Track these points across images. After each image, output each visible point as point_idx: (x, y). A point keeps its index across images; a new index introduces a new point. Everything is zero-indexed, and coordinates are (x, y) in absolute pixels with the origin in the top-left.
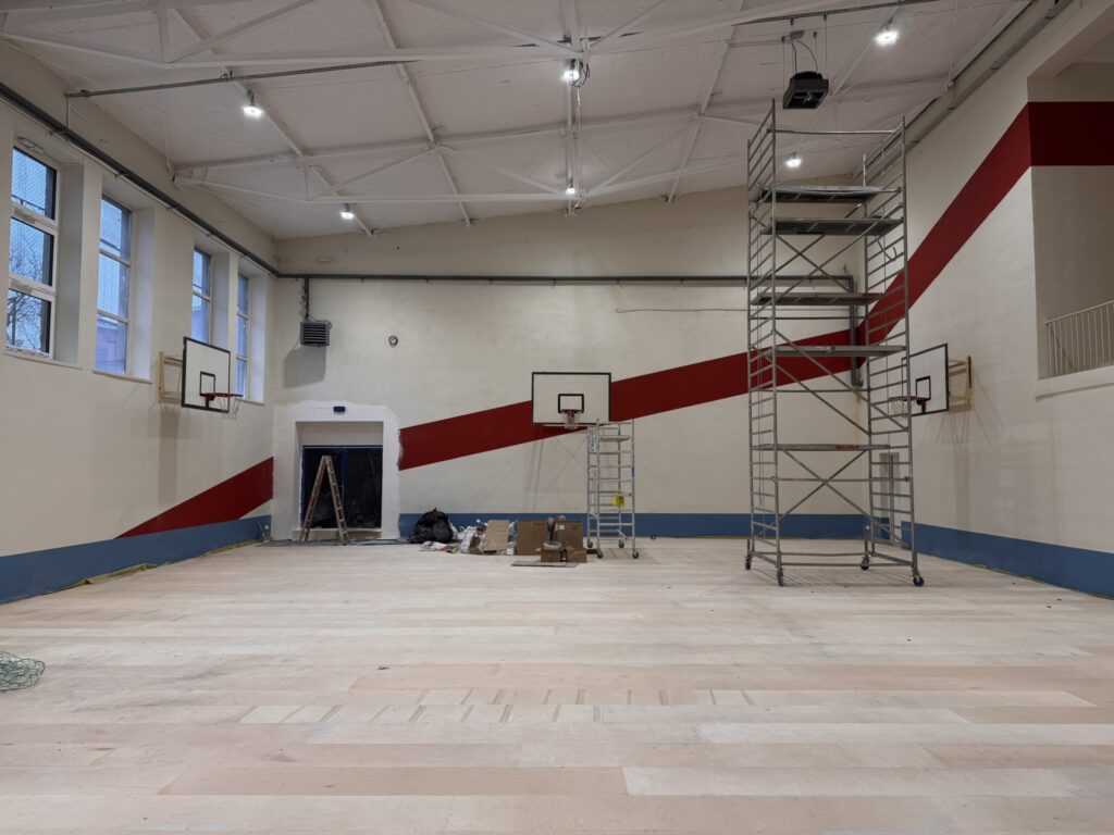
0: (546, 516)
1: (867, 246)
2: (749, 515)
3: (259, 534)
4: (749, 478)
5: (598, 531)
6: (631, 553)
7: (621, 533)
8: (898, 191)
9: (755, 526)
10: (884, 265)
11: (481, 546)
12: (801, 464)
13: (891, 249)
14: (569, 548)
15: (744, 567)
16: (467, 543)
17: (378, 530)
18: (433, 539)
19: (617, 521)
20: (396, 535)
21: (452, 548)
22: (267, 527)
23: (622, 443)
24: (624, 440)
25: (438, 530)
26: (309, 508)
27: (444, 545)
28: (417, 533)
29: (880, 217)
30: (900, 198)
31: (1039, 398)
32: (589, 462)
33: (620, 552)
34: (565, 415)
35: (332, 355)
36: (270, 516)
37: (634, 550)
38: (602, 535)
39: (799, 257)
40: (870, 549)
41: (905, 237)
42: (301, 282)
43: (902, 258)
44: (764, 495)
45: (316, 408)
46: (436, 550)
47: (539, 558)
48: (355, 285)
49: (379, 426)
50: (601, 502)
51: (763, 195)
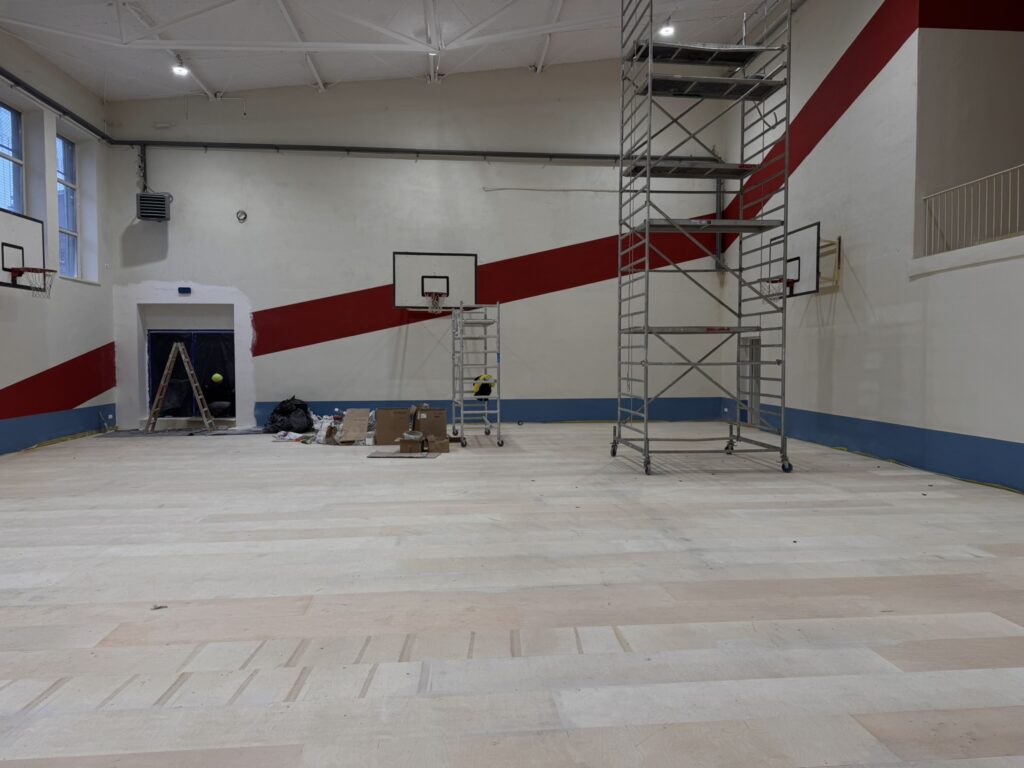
0: (409, 403)
1: (744, 114)
2: (616, 400)
3: (101, 423)
4: (616, 362)
5: (462, 418)
6: (496, 440)
7: (486, 420)
8: (782, 49)
9: (622, 412)
10: (763, 134)
11: (338, 436)
12: (672, 348)
13: (772, 115)
14: (431, 438)
15: (609, 453)
16: (323, 433)
17: (233, 419)
18: (289, 429)
19: (483, 409)
20: (252, 424)
21: (308, 438)
22: (110, 417)
23: (488, 328)
24: (489, 324)
25: (296, 419)
26: (158, 397)
27: (299, 435)
28: (273, 421)
29: (762, 78)
30: (784, 57)
31: (913, 278)
32: (454, 348)
33: (485, 440)
34: (430, 299)
35: (175, 231)
36: (114, 405)
37: (499, 437)
38: (466, 422)
39: (675, 124)
40: (735, 433)
41: (787, 101)
42: (137, 150)
43: (784, 124)
44: (632, 380)
45: (158, 288)
46: (291, 440)
47: (397, 448)
48: (199, 155)
49: (228, 309)
50: (465, 389)
51: (638, 50)
